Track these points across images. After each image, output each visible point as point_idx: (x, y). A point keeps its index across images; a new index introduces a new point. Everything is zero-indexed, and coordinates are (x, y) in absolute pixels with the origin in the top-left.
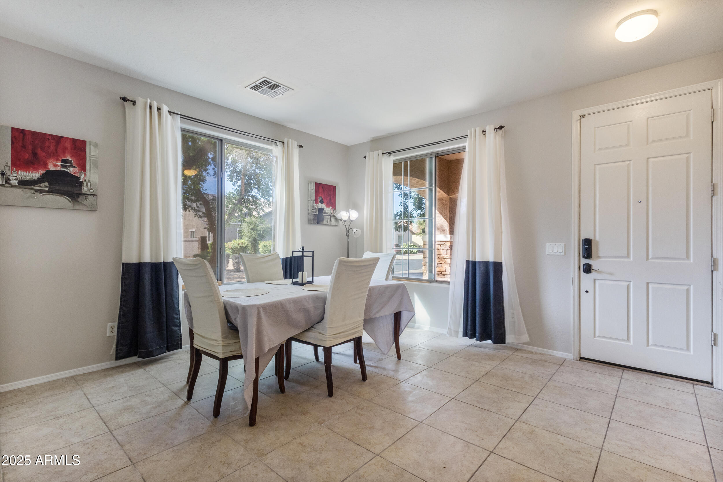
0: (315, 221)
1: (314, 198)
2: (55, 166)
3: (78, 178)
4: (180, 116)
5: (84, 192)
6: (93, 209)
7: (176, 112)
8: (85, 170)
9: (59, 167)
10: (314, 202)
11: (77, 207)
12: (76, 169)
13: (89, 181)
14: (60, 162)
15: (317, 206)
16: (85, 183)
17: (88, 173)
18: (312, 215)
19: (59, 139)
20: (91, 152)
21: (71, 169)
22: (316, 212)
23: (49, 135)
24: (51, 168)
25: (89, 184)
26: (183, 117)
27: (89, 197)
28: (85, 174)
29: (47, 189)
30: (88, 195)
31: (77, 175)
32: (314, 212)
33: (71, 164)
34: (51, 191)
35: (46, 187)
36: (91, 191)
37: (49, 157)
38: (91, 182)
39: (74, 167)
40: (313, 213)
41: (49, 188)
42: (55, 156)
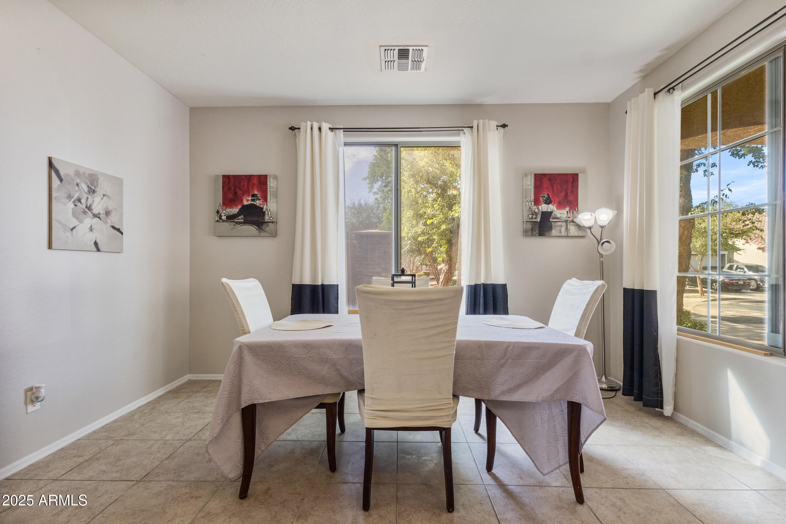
0: (533, 232)
1: (533, 198)
2: (248, 200)
3: (262, 208)
4: (342, 130)
5: (266, 221)
6: (274, 235)
7: (338, 127)
8: (266, 202)
9: (250, 201)
10: (533, 203)
11: (262, 234)
12: (260, 201)
13: (270, 210)
14: (251, 196)
15: (538, 209)
16: (267, 212)
17: (269, 204)
18: (529, 223)
19: (249, 178)
20: (271, 183)
21: (258, 202)
22: (536, 218)
23: (244, 175)
24: (245, 203)
25: (269, 213)
26: (346, 130)
27: (270, 224)
28: (267, 205)
29: (243, 221)
30: (269, 222)
31: (261, 206)
32: (532, 218)
33: (257, 197)
34: (245, 223)
35: (242, 219)
36: (271, 219)
37: (243, 194)
38: (271, 210)
39: (259, 200)
40: (531, 220)
41: (244, 220)
42: (247, 192)
